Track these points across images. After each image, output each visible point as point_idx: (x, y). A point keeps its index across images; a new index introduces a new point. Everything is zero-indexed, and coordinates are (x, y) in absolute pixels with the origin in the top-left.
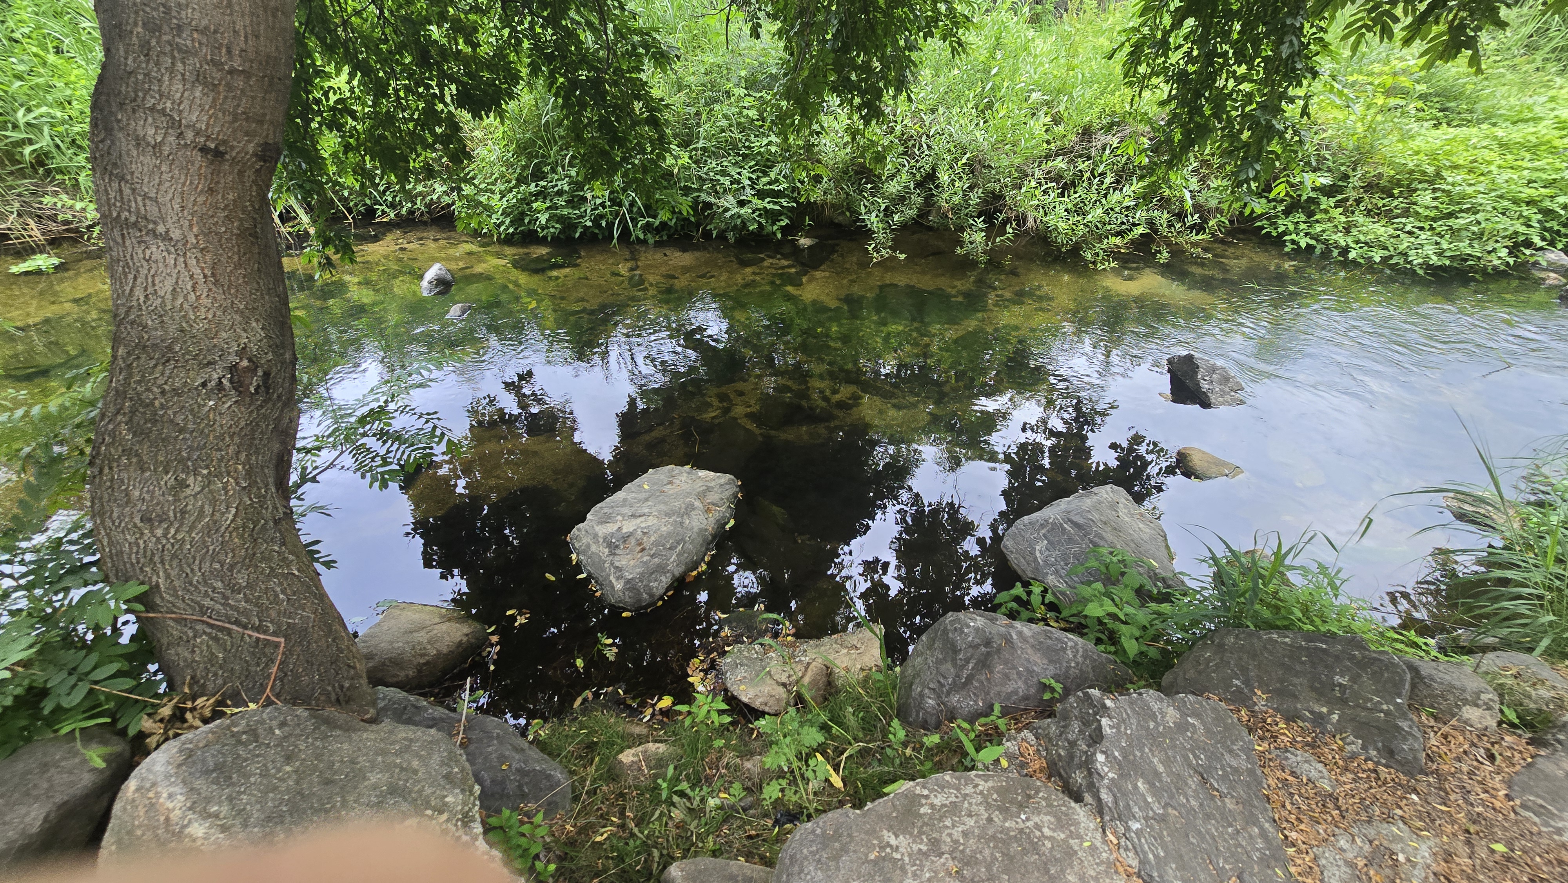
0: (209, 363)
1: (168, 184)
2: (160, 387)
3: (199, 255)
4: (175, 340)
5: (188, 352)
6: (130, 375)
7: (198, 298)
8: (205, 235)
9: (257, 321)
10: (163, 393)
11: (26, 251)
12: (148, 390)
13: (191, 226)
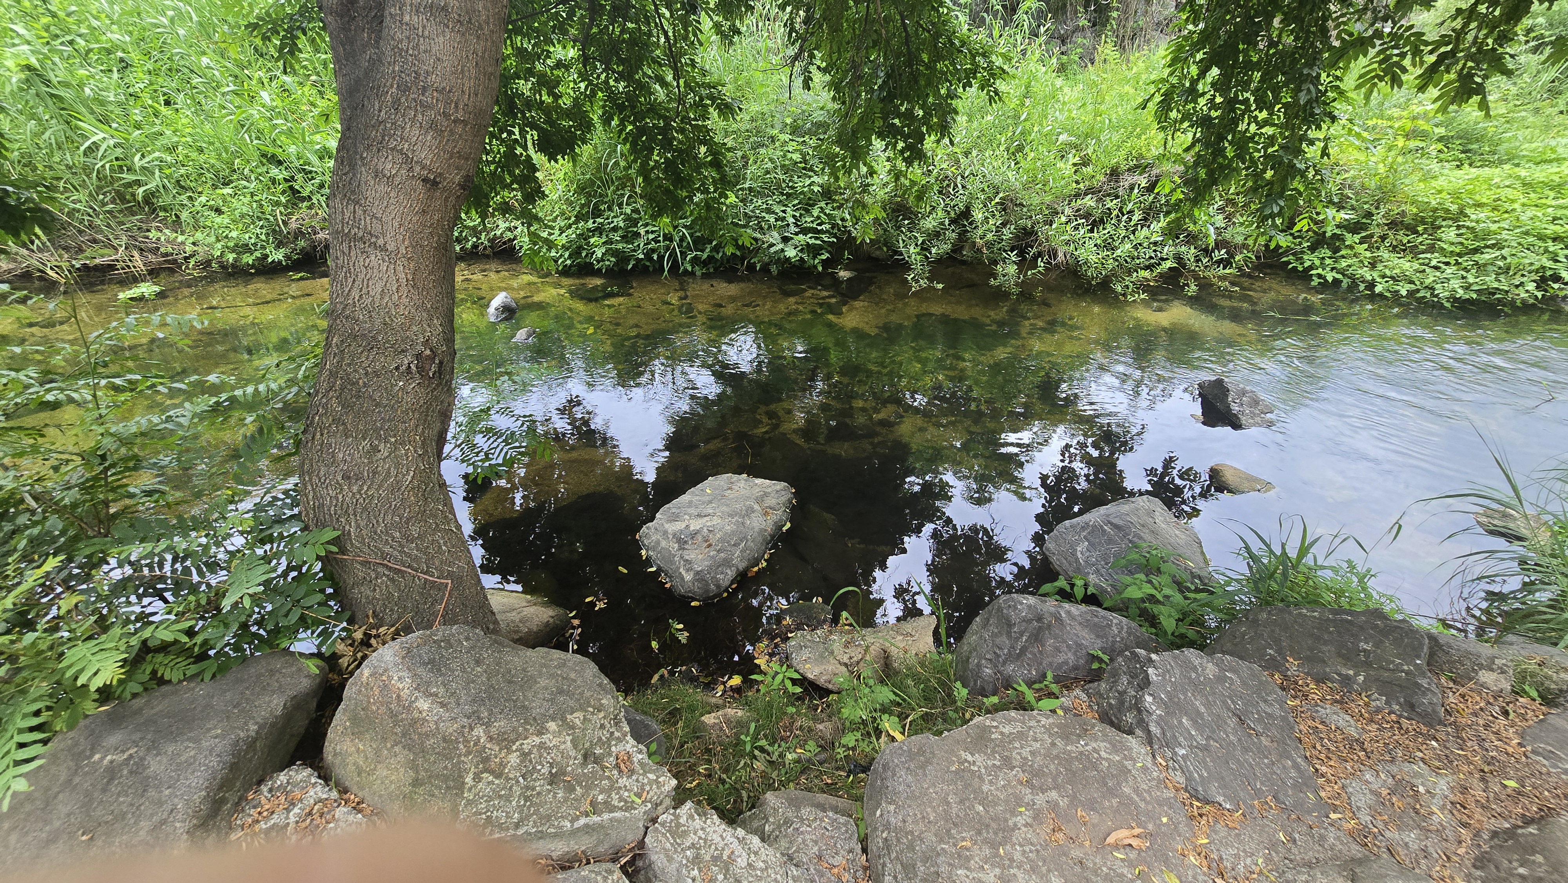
0: (403, 351)
1: (393, 207)
2: (364, 369)
3: (406, 263)
4: (379, 332)
5: (388, 342)
6: (343, 359)
7: (400, 297)
8: (413, 247)
9: (438, 318)
10: (366, 374)
11: (133, 280)
12: (355, 371)
13: (404, 240)
